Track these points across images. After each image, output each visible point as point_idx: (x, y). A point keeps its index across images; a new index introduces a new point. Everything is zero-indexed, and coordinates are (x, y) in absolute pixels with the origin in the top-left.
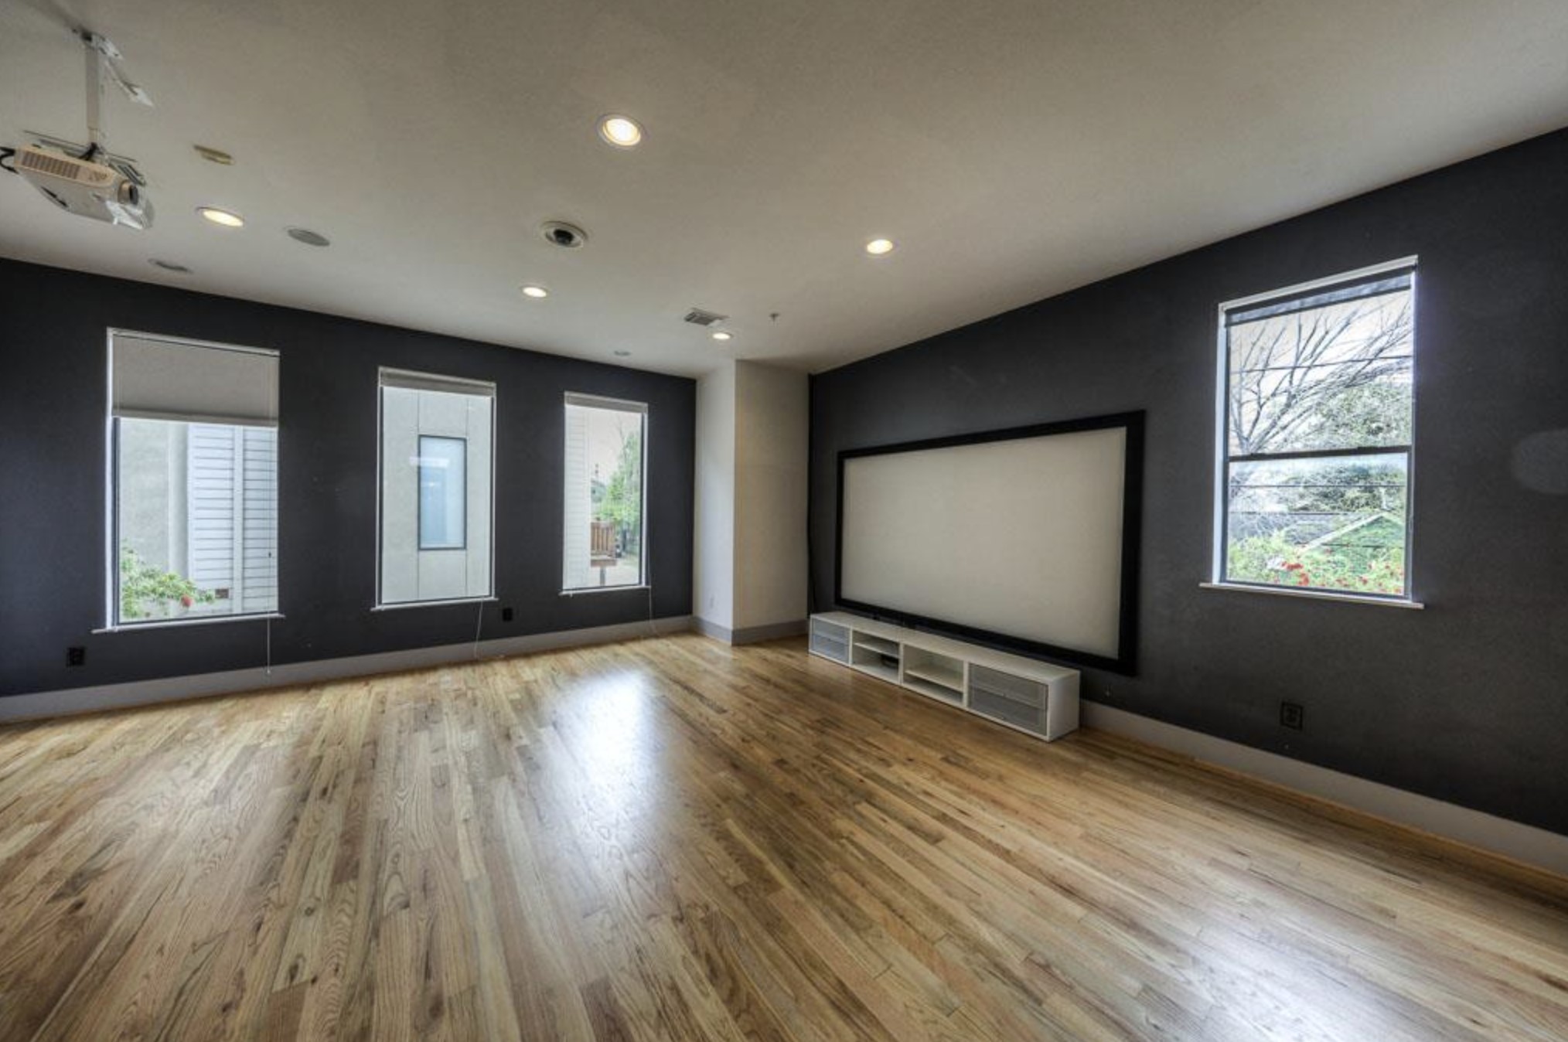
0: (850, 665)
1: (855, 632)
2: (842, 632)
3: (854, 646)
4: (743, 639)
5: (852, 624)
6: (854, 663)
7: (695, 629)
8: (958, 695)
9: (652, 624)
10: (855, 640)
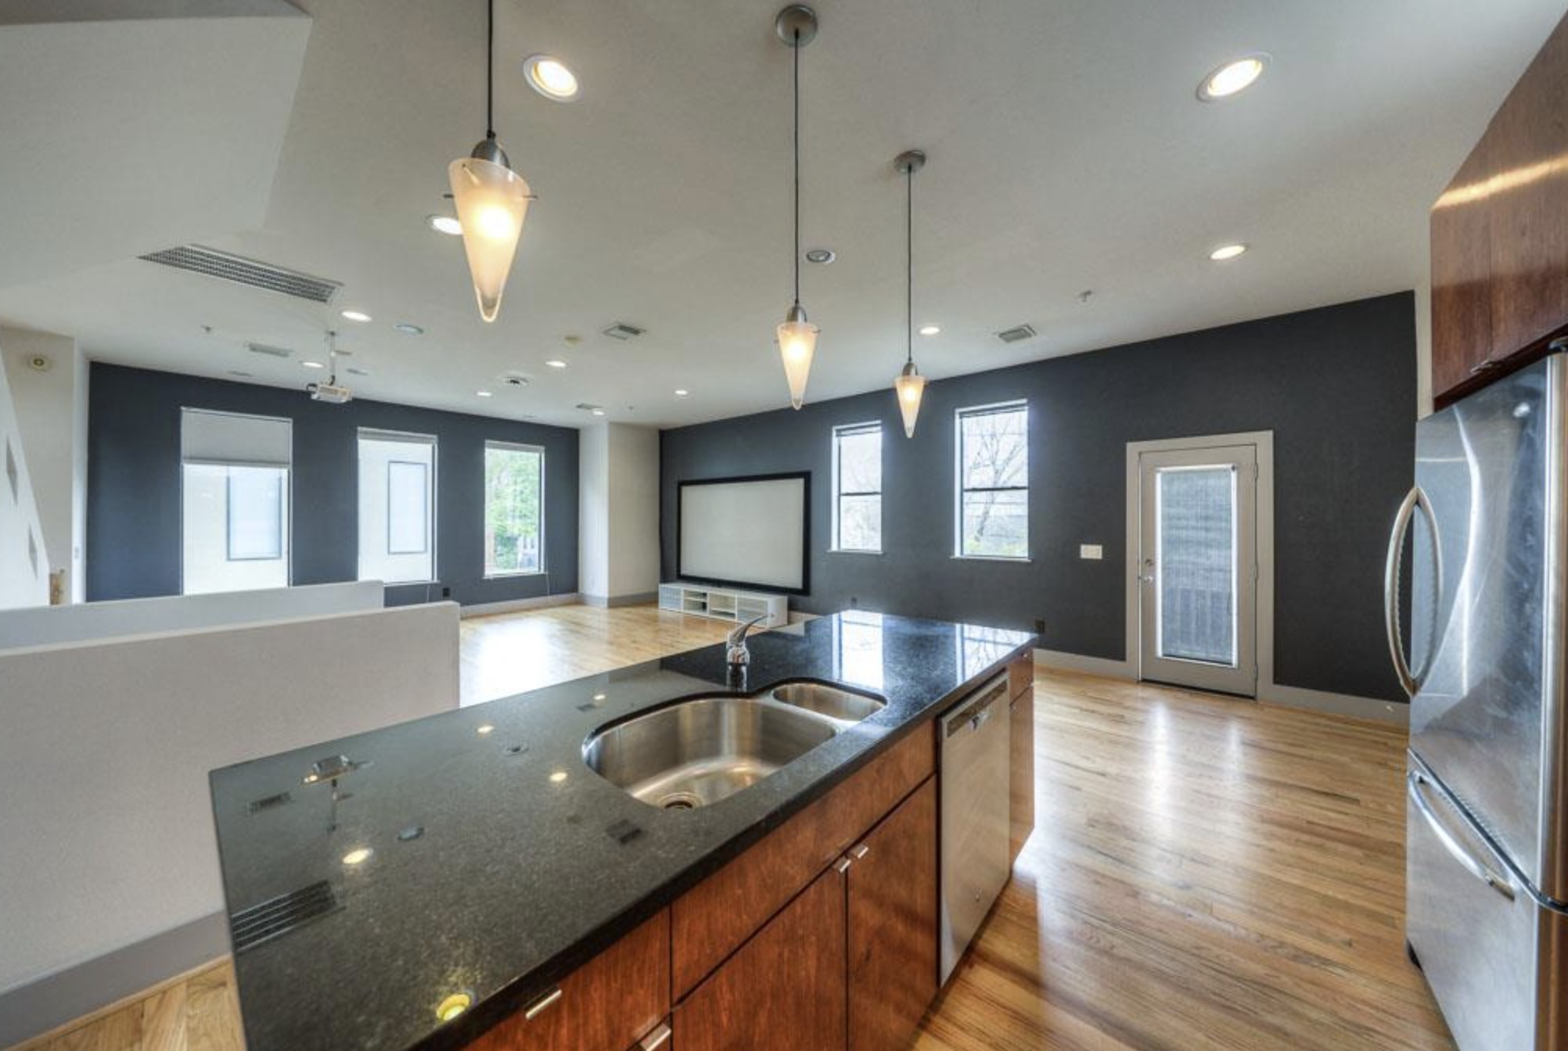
0: (682, 611)
1: (685, 591)
2: (678, 592)
3: (685, 600)
4: (614, 603)
5: (682, 587)
6: (685, 608)
7: (580, 601)
8: (733, 615)
9: (550, 599)
10: (685, 596)
